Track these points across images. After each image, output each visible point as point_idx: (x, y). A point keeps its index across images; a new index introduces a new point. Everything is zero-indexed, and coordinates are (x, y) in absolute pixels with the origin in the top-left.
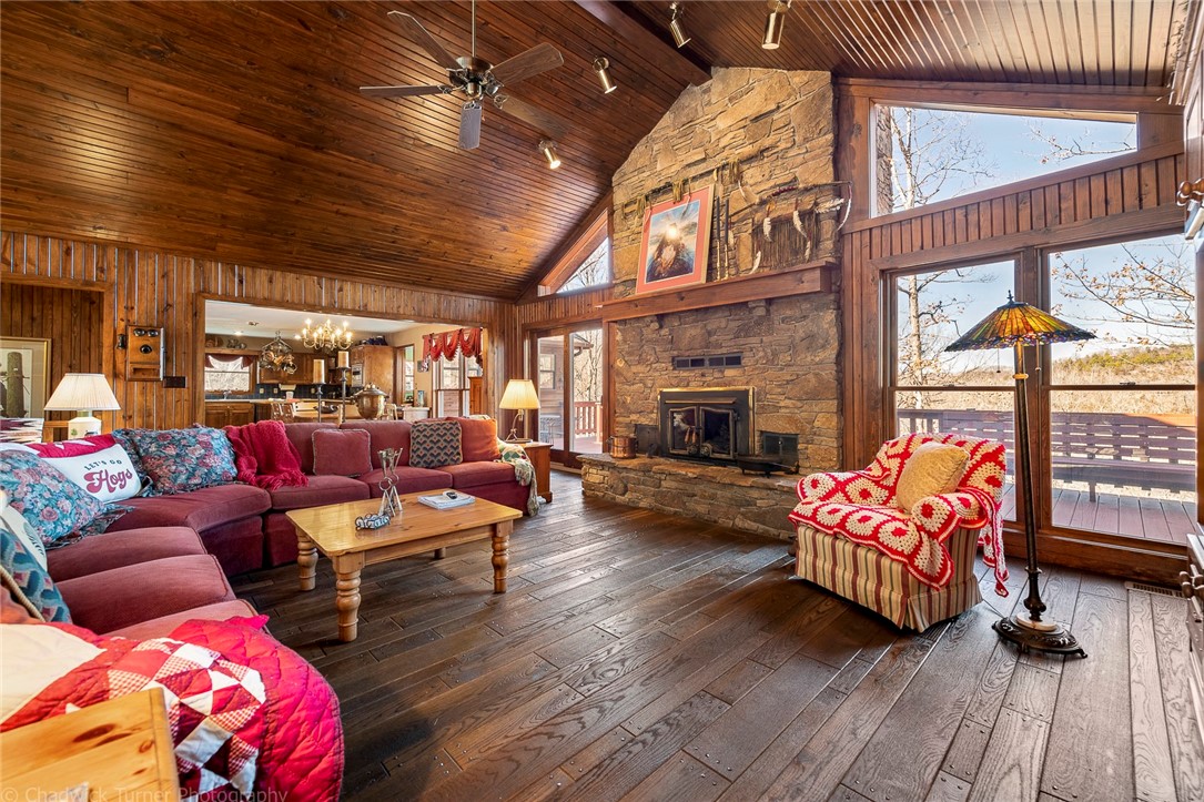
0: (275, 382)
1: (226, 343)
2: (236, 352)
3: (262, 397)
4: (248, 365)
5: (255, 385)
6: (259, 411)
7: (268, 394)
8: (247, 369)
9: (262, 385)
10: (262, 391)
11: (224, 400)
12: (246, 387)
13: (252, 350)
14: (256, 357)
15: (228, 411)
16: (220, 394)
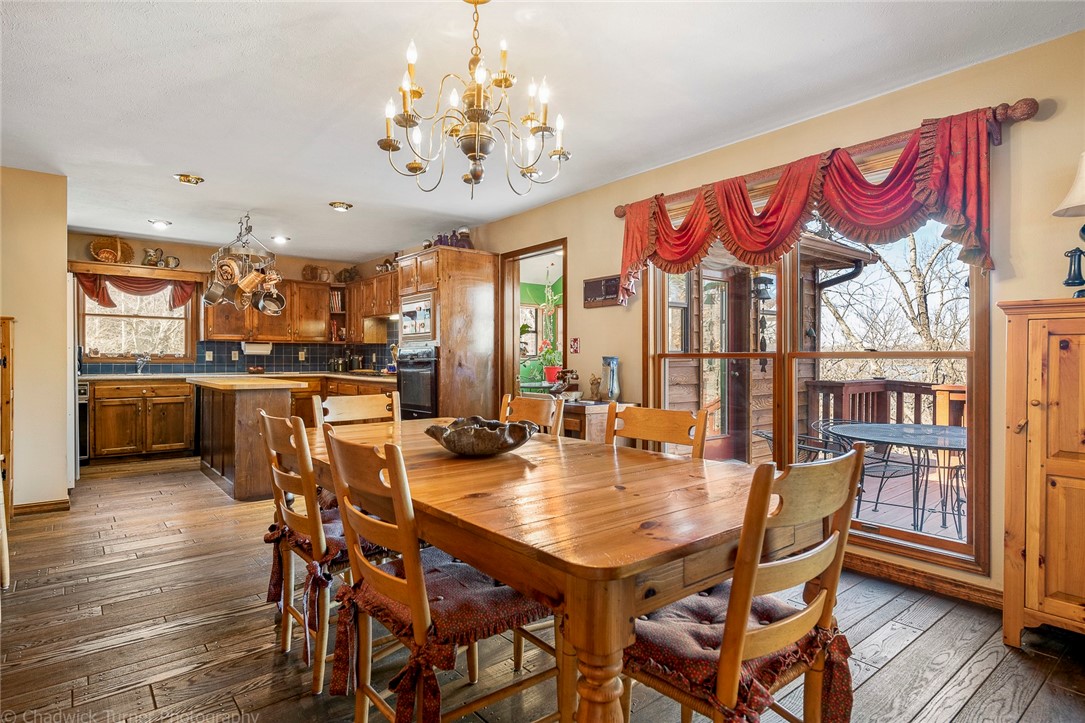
0: (235, 337)
1: (139, 256)
2: (158, 273)
3: (210, 368)
4: (183, 302)
5: (197, 343)
6: (206, 399)
7: (222, 364)
8: (180, 311)
9: (210, 344)
10: (209, 356)
11: (139, 375)
12: (177, 347)
13: (191, 270)
14: (198, 286)
15: (144, 399)
16: (127, 363)
